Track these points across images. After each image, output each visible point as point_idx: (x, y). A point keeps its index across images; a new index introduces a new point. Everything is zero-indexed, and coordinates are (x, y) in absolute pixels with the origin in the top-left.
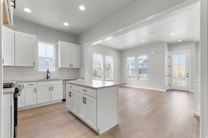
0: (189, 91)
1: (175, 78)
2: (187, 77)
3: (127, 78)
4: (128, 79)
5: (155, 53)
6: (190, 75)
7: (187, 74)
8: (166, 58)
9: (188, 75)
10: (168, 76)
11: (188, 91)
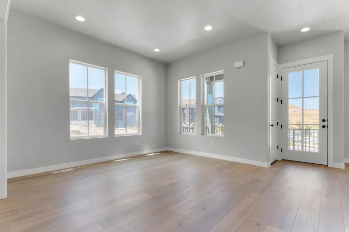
0: (329, 166)
1: (292, 131)
2: (324, 127)
3: (179, 131)
4: (180, 133)
5: (242, 65)
6: (330, 124)
7: (324, 121)
8: (271, 80)
9: (325, 124)
10: (275, 124)
11: (326, 166)
